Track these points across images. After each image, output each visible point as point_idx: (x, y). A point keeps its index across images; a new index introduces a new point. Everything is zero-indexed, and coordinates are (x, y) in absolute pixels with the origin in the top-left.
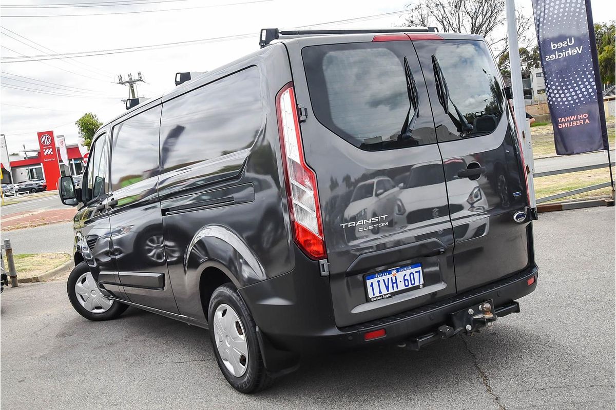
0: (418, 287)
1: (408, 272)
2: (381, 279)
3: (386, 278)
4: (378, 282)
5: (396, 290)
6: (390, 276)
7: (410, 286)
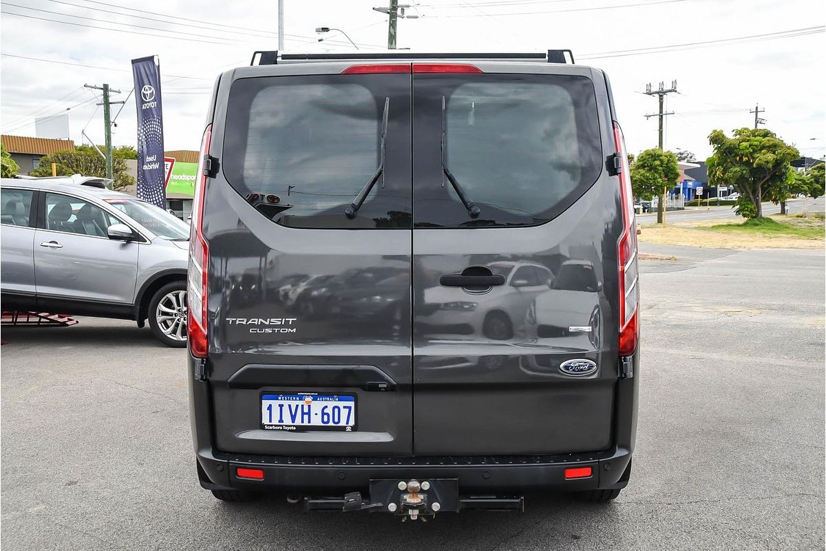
0: (343, 429)
1: (331, 404)
2: (286, 403)
3: (294, 403)
4: (281, 406)
5: (306, 423)
6: (300, 403)
7: (331, 424)
